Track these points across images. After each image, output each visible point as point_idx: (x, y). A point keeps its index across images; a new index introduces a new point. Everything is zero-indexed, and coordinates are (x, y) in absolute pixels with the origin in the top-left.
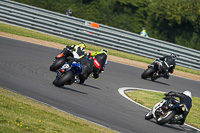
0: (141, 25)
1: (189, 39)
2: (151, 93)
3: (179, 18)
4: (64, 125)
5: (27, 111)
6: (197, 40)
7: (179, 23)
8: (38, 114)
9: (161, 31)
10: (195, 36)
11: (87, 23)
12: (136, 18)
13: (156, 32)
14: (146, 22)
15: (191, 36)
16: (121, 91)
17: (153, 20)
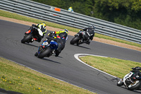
0: (90, 9)
1: (124, 19)
2: (97, 58)
3: (117, 5)
4: (36, 80)
5: (10, 70)
6: (130, 20)
7: (117, 8)
8: (18, 72)
9: (104, 14)
10: (128, 17)
11: (52, 8)
12: (86, 5)
13: (101, 14)
14: (94, 8)
15: (126, 17)
16: (76, 56)
17: (98, 6)
